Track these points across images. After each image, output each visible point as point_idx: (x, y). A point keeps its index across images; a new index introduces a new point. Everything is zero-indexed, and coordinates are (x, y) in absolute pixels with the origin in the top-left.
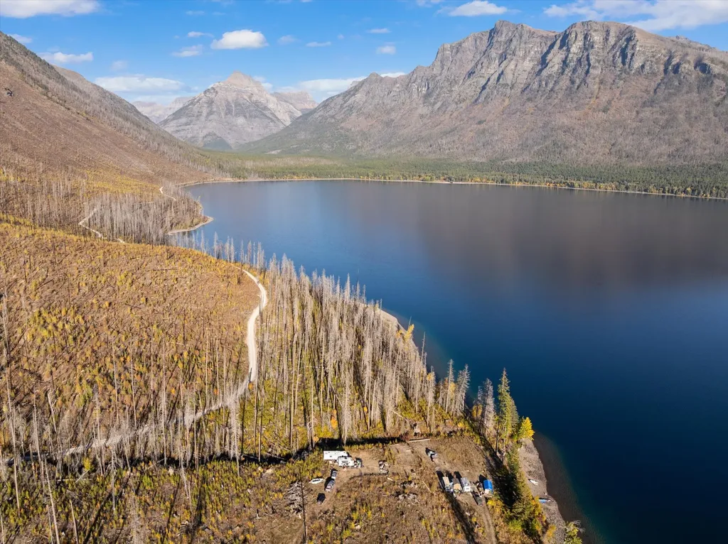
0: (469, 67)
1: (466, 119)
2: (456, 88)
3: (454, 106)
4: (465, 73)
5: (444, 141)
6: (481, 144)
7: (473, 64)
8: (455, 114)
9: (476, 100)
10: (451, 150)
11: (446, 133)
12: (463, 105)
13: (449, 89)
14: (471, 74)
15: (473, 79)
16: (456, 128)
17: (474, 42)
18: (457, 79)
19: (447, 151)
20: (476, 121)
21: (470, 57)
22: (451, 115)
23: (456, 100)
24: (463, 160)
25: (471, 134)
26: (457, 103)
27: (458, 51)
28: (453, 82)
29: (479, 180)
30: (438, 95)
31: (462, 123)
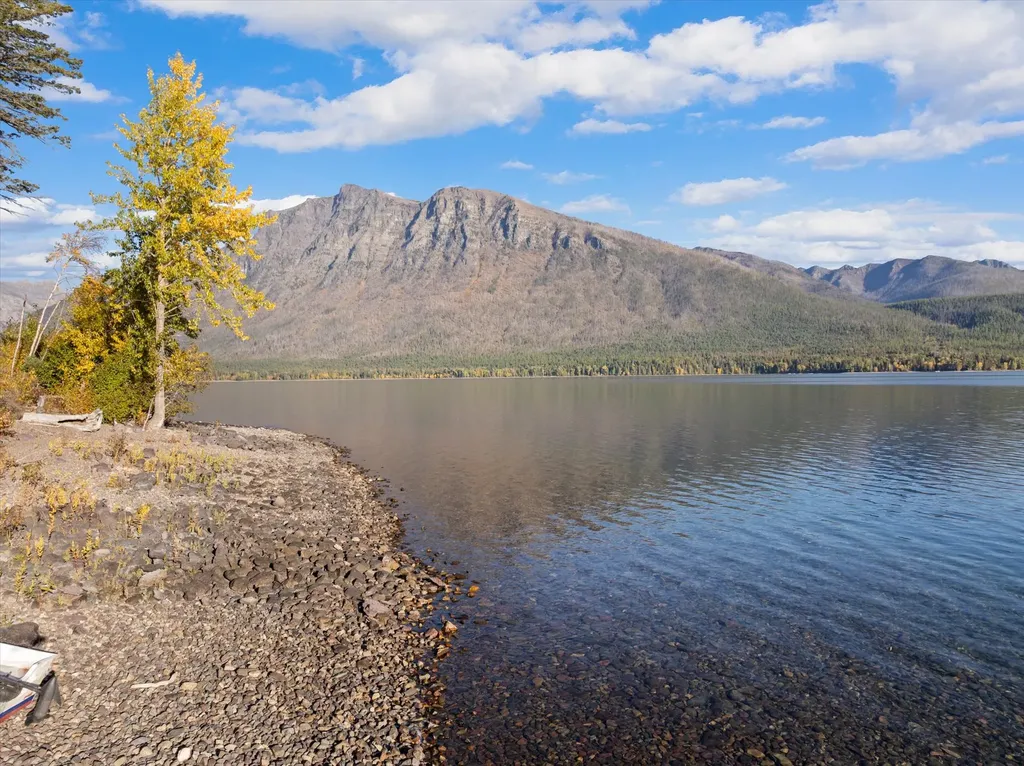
0: (307, 243)
1: (307, 308)
2: (290, 269)
3: (289, 290)
4: (303, 250)
5: (275, 337)
6: (330, 338)
7: (313, 238)
8: (290, 303)
9: (321, 283)
10: (287, 349)
11: (277, 327)
12: (302, 291)
13: (280, 270)
14: (310, 250)
15: (315, 257)
16: (293, 320)
17: (313, 211)
18: (290, 257)
19: (280, 350)
20: (323, 310)
21: (309, 229)
22: (285, 304)
23: (292, 284)
24: (303, 358)
25: (316, 326)
26: (292, 288)
27: (289, 223)
28: (285, 261)
29: (326, 375)
30: (264, 278)
31: (301, 312)
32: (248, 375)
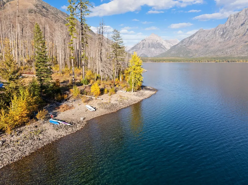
0: (242, 22)
1: (239, 42)
2: (235, 31)
3: (234, 37)
4: (240, 24)
5: (229, 50)
6: (246, 50)
7: (244, 20)
8: (234, 40)
9: (245, 34)
10: (232, 53)
11: (230, 47)
12: (238, 37)
13: (232, 31)
14: (242, 25)
15: (244, 26)
16: (234, 46)
17: (245, 12)
18: (236, 27)
19: (229, 54)
20: (244, 42)
21: (243, 18)
22: (233, 41)
23: (235, 35)
24: (236, 56)
25: (241, 47)
26: (235, 36)
27: (237, 17)
28: (234, 29)
29: (242, 61)
30: (227, 34)
31: (237, 43)
32: (219, 61)
